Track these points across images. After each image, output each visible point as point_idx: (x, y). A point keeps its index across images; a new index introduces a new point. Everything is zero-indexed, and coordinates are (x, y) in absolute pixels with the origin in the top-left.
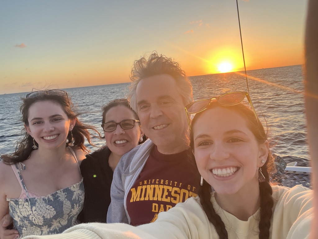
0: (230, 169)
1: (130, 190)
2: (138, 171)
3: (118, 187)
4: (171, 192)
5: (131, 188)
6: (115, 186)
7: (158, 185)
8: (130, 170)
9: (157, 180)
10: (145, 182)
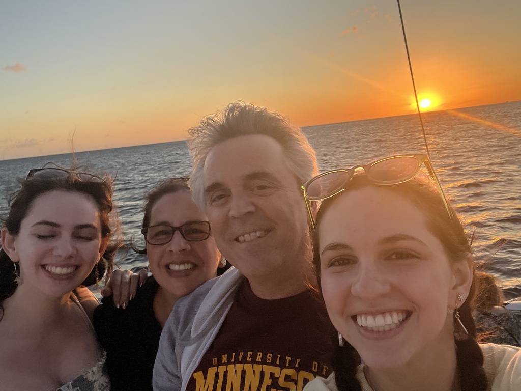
0: (391, 316)
1: (192, 375)
2: (208, 335)
3: (169, 369)
4: (278, 378)
5: (195, 372)
6: (163, 365)
7: (251, 365)
8: (192, 333)
9: (249, 353)
10: (225, 358)
